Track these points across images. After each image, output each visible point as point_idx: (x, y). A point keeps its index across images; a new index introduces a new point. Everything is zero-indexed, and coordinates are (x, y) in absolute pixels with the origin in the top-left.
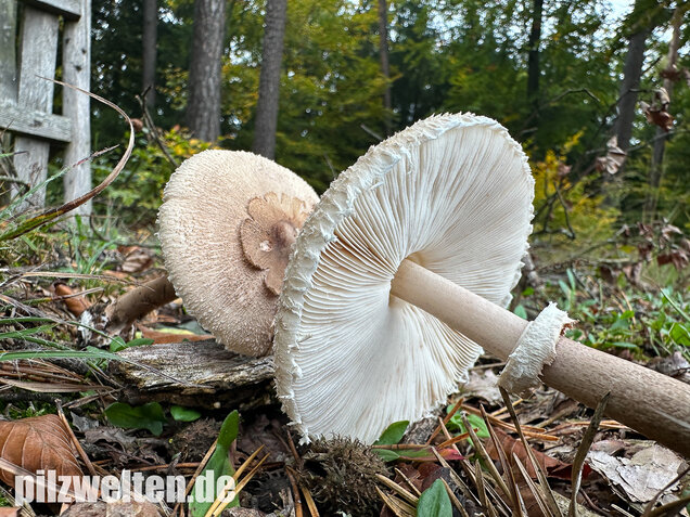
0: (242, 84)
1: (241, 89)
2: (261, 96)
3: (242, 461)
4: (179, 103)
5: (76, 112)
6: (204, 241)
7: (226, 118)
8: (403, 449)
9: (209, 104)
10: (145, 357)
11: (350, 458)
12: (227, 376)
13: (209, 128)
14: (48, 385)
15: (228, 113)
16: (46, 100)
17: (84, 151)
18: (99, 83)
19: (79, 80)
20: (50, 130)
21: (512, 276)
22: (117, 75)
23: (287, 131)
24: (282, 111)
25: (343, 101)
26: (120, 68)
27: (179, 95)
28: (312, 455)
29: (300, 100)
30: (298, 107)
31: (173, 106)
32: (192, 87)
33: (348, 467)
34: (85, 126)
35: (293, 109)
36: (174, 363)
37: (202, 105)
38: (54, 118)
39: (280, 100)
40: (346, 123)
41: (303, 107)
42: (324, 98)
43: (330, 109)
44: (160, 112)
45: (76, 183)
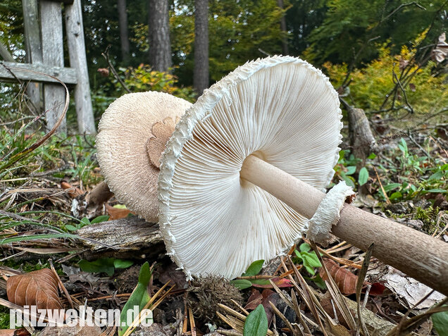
0: (183, 29)
1: (183, 32)
2: (196, 34)
3: (156, 291)
4: (145, 47)
5: (78, 64)
6: (124, 156)
7: (176, 52)
8: (258, 279)
9: (163, 45)
10: (95, 231)
11: (214, 290)
12: (147, 238)
13: (165, 61)
14: (47, 250)
15: (177, 49)
16: (60, 58)
17: (85, 89)
18: (94, 41)
19: (78, 43)
20: (64, 78)
21: (332, 158)
22: (104, 34)
23: (216, 56)
24: (212, 43)
25: (252, 30)
26: (106, 29)
27: (144, 41)
28: (192, 288)
29: (223, 34)
30: (222, 39)
31: (141, 50)
32: (151, 35)
33: (213, 295)
34: (85, 72)
35: (219, 41)
36: (114, 233)
37: (158, 47)
38: (65, 70)
39: (210, 35)
40: (255, 45)
41: (226, 38)
42: (239, 30)
43: (244, 37)
44: (134, 55)
45: (83, 109)
